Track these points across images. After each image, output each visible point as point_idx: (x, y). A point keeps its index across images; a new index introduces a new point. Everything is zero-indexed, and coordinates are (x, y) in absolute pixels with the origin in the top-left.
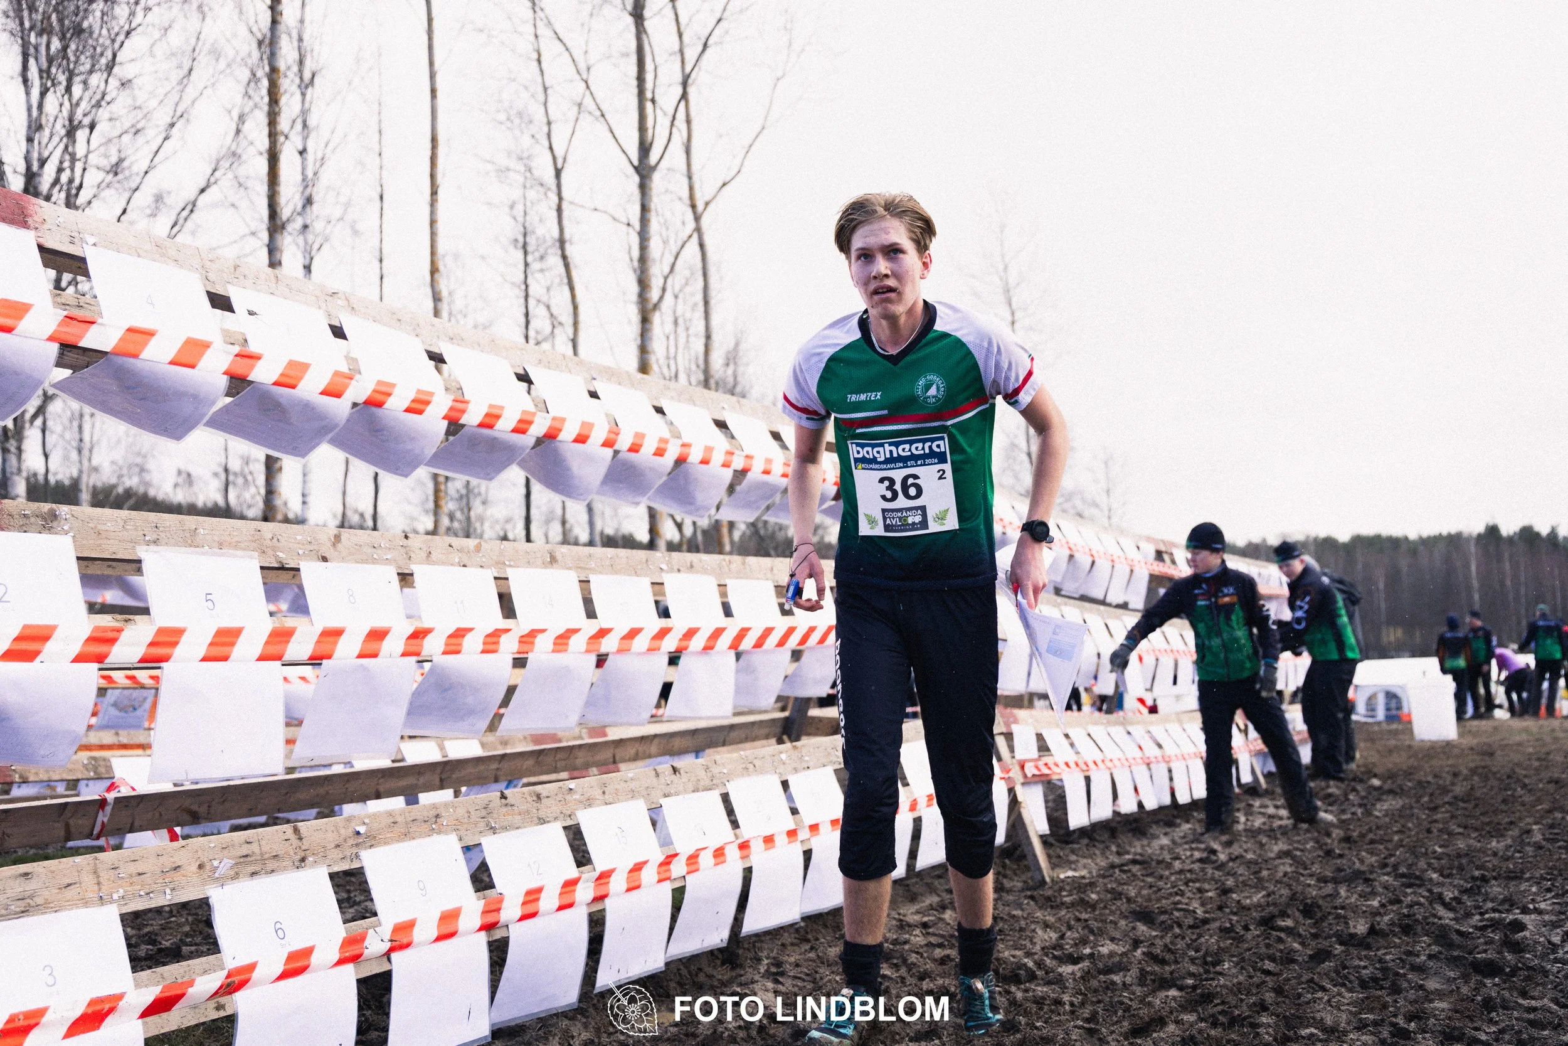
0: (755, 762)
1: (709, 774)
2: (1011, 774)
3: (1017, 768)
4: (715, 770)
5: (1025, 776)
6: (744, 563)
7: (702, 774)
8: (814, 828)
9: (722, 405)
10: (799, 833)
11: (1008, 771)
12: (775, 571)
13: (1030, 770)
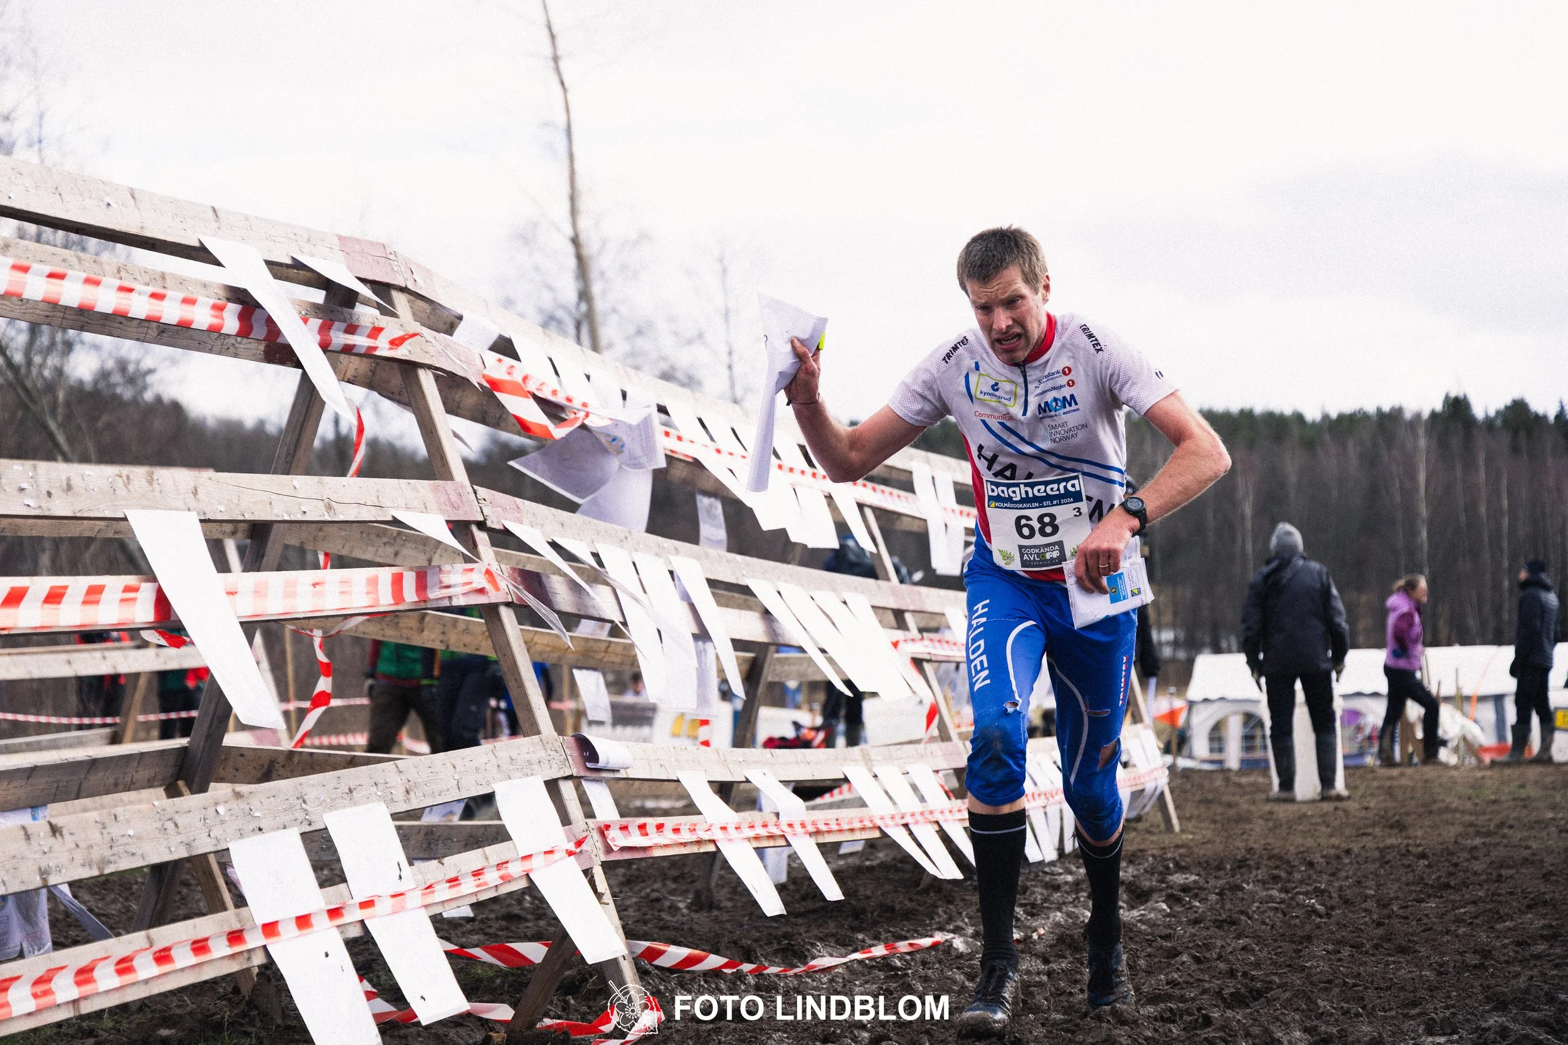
0: (179, 819)
1: (107, 838)
2: (584, 847)
3: (596, 836)
4: (115, 830)
5: (609, 850)
6: (150, 482)
7: (95, 836)
8: (270, 929)
9: (107, 200)
10: (247, 936)
11: (579, 843)
12: (200, 495)
13: (618, 839)
